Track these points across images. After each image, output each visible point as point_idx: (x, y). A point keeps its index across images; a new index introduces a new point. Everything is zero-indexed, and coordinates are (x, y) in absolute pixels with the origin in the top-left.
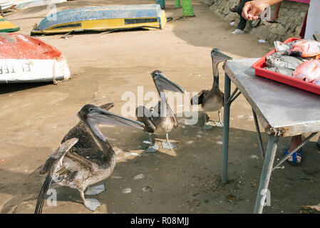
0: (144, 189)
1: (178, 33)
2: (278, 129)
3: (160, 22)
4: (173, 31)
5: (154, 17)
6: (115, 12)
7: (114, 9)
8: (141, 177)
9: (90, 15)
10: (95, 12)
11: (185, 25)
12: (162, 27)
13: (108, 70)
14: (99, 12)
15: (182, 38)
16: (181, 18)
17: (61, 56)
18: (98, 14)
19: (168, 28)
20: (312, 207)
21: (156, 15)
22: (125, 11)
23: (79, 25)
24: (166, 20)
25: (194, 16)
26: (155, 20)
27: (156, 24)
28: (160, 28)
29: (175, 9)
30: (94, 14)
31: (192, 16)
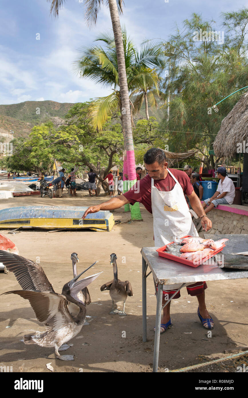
0: (83, 344)
1: (125, 235)
2: (161, 280)
3: (108, 224)
4: (121, 234)
5: (102, 219)
6: (64, 212)
7: (64, 209)
8: (82, 337)
9: (40, 213)
10: (45, 211)
11: (132, 228)
12: (110, 229)
13: (56, 264)
14: (49, 211)
15: (128, 240)
16: (129, 221)
17: (14, 248)
18: (47, 213)
19: (115, 230)
20: (206, 356)
21: (104, 217)
22: (74, 212)
23: (28, 222)
24: (113, 223)
25: (142, 220)
26: (103, 222)
27: (104, 226)
28: (107, 230)
29: (124, 212)
30: (44, 213)
31: (139, 221)
